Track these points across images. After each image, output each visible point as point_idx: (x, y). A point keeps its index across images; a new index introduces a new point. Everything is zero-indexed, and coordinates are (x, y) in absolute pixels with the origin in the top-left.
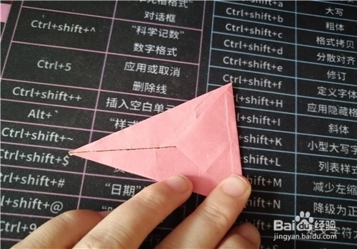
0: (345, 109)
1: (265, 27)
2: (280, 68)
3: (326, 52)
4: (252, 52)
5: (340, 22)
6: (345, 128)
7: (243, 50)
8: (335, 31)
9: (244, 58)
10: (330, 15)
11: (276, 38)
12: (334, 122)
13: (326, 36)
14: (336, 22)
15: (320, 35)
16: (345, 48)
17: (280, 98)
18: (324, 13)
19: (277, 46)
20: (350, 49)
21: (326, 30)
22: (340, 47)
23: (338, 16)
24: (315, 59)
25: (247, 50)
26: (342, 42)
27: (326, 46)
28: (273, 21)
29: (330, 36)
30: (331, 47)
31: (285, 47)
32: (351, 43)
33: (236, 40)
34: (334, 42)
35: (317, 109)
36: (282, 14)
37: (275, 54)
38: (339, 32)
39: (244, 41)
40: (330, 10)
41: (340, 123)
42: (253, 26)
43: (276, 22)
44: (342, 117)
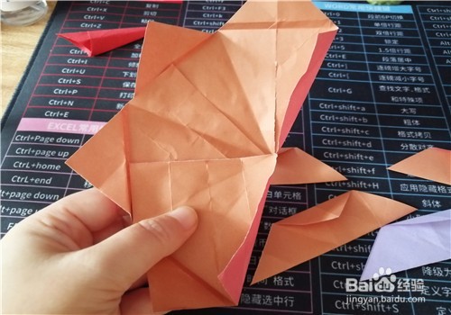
0: (434, 187)
1: (354, 127)
2: (371, 158)
3: (408, 143)
4: (346, 147)
5: (415, 119)
6: (437, 203)
7: (339, 146)
8: (412, 126)
9: (341, 152)
10: (405, 113)
11: (364, 135)
12: (427, 198)
13: (406, 131)
14: (411, 119)
15: (401, 130)
16: (423, 139)
17: (376, 181)
18: (400, 112)
19: (367, 141)
20: (428, 139)
21: (405, 126)
22: (419, 138)
23: (412, 114)
24: (400, 149)
25: (341, 146)
26: (420, 134)
27: (406, 138)
28: (359, 122)
29: (409, 130)
30: (411, 138)
31: (373, 141)
32: (428, 135)
33: (332, 139)
34: (414, 135)
35: (409, 188)
36: (366, 116)
37: (366, 147)
38: (416, 126)
39: (339, 139)
40: (404, 110)
41: (431, 199)
42: (344, 127)
43: (362, 122)
44: (433, 193)
